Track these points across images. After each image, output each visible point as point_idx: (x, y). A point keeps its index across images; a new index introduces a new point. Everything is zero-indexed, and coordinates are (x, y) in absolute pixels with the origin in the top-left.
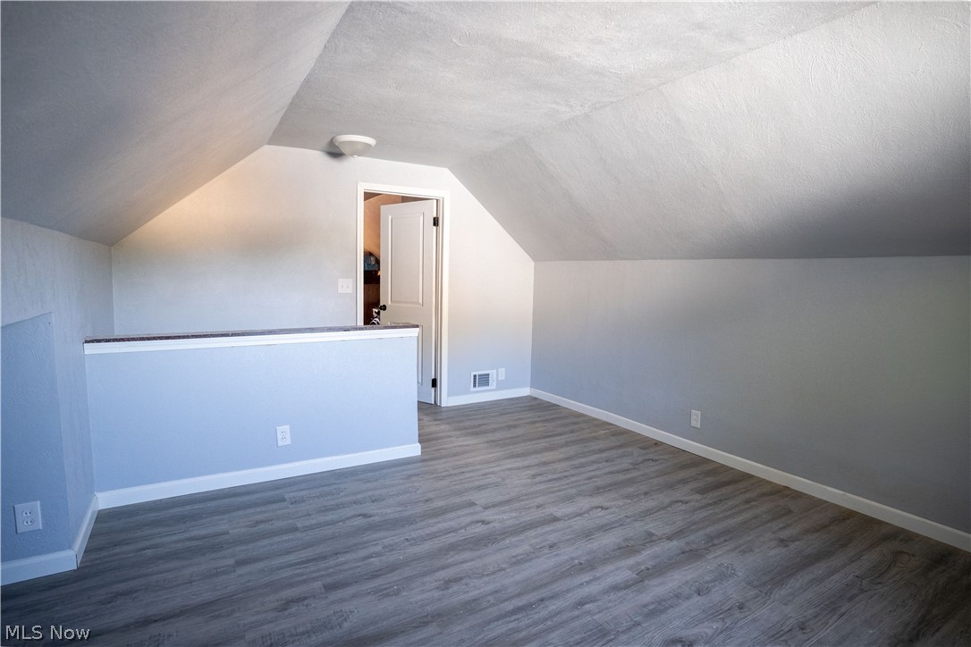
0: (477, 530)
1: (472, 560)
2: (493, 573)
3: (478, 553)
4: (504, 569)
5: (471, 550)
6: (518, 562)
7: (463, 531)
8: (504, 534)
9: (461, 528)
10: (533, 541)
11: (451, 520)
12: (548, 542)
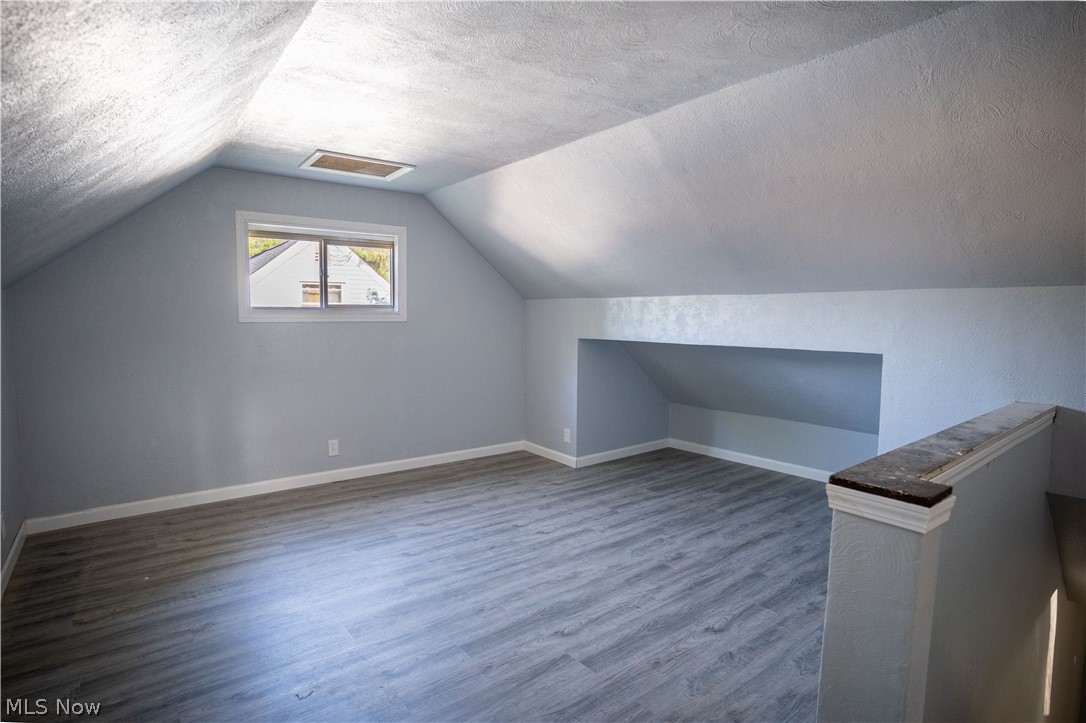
0: (566, 624)
1: (560, 594)
2: (539, 585)
3: (557, 600)
4: (529, 588)
5: (565, 602)
6: (516, 594)
7: (583, 622)
8: (535, 621)
9: (586, 624)
10: (500, 615)
11: (604, 635)
12: (484, 615)
